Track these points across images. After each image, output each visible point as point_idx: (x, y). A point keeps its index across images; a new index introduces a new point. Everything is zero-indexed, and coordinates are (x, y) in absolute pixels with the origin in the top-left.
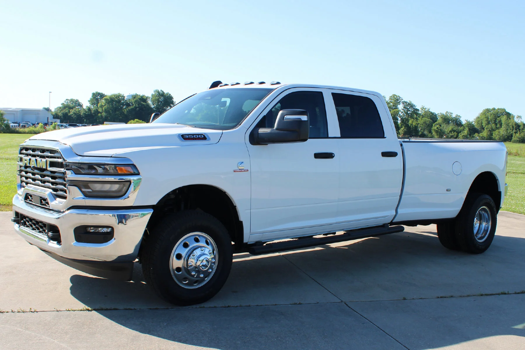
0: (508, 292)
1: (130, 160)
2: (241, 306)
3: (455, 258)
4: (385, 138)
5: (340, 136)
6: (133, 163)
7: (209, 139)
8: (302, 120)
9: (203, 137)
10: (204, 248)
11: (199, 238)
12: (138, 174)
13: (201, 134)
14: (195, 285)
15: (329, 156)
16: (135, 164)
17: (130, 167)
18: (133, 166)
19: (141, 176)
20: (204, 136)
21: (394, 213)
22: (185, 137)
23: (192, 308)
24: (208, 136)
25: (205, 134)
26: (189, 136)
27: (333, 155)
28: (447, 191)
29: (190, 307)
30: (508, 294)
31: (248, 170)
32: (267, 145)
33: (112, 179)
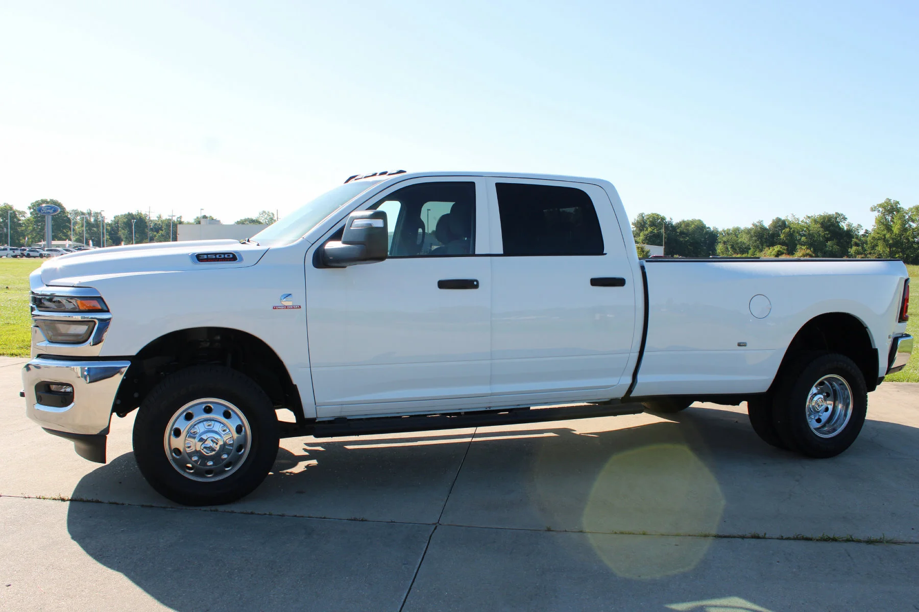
0: (765, 534)
1: (97, 292)
2: (270, 515)
3: (765, 464)
4: (606, 254)
5: (502, 252)
6: (99, 294)
7: (242, 259)
8: (373, 226)
9: (231, 256)
10: (213, 422)
11: (212, 406)
12: (108, 311)
13: (228, 254)
14: (209, 476)
15: (470, 284)
16: (102, 297)
17: (96, 301)
18: (100, 299)
19: (111, 314)
20: (234, 255)
21: (629, 381)
22: (201, 258)
23: (200, 510)
24: (240, 255)
25: (237, 252)
26: (209, 256)
27: (475, 283)
28: (739, 345)
29: (198, 508)
30: (764, 538)
31: (300, 307)
32: (345, 267)
33: (78, 317)
